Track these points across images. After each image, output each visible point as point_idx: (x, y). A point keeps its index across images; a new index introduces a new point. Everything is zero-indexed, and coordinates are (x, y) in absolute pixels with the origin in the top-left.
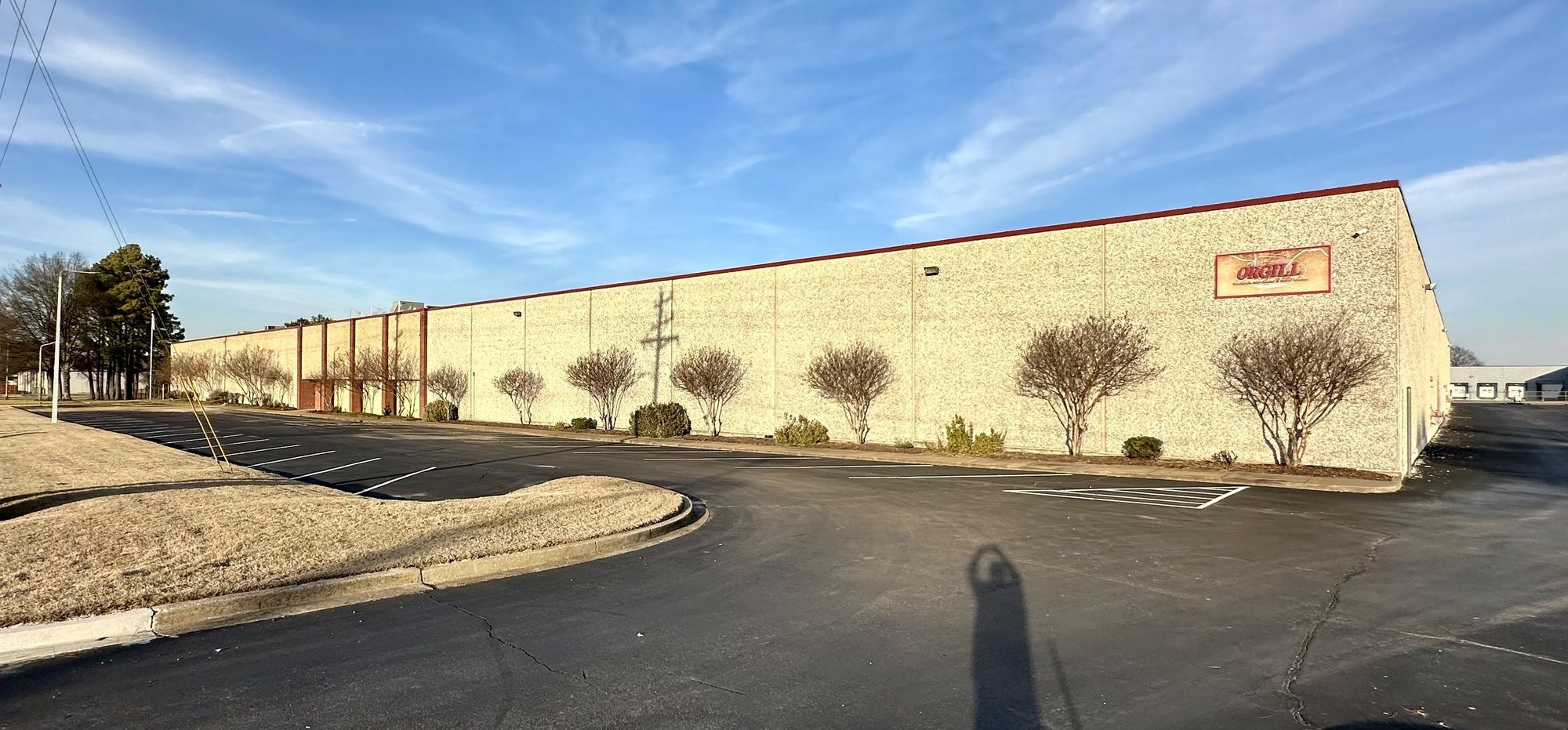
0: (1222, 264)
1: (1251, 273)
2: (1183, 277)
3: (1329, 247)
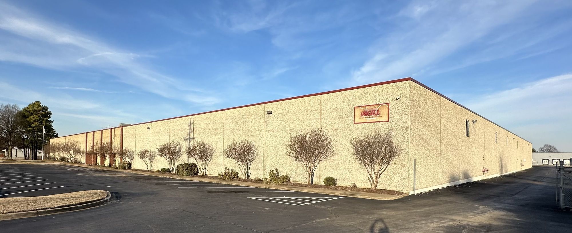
0: (356, 110)
1: (365, 114)
2: (345, 115)
3: (389, 103)
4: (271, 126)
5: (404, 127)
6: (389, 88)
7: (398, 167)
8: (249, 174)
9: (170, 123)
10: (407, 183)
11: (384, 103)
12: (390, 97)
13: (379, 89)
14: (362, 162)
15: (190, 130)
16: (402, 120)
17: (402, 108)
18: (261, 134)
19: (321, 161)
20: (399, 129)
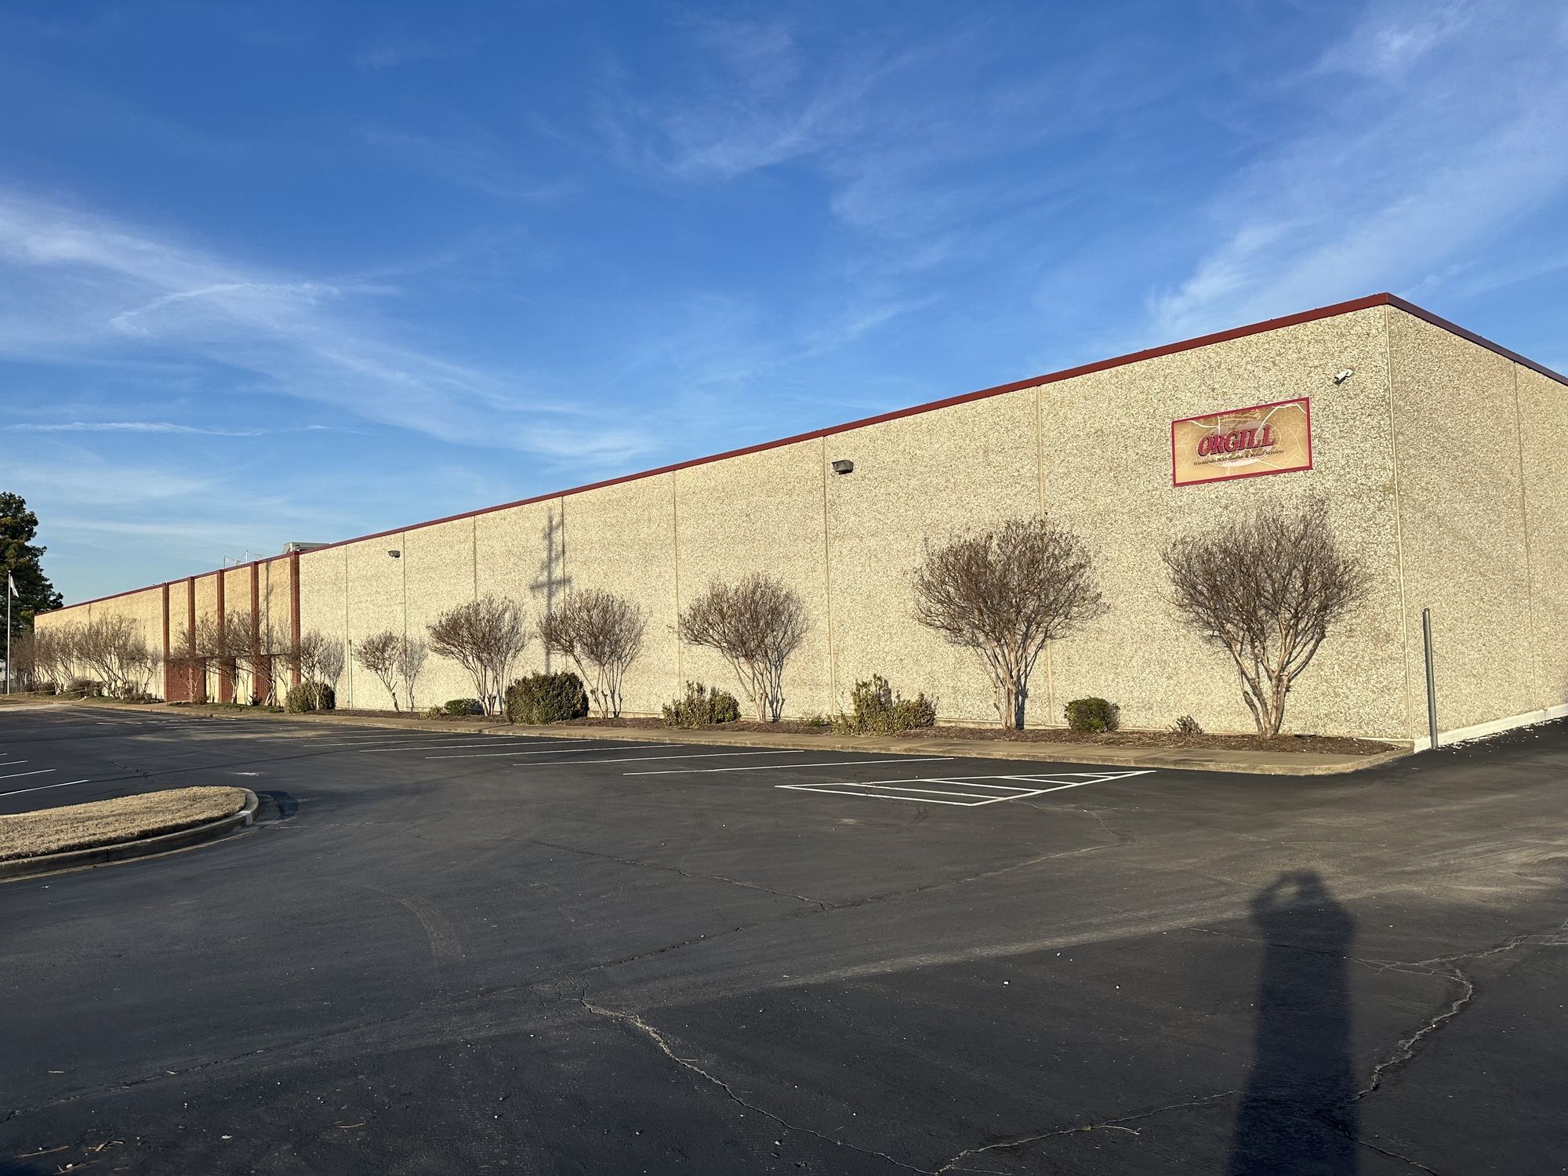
0: (1179, 434)
1: (1214, 445)
2: (1135, 457)
3: (1307, 399)
4: (853, 518)
5: (1374, 487)
6: (1306, 338)
7: (1362, 645)
8: (780, 704)
9: (475, 528)
10: (1402, 706)
11: (1289, 399)
12: (1311, 372)
13: (1267, 346)
14: (1216, 633)
15: (550, 550)
16: (1365, 462)
17: (1362, 414)
18: (815, 549)
19: (1052, 637)
20: (1354, 496)
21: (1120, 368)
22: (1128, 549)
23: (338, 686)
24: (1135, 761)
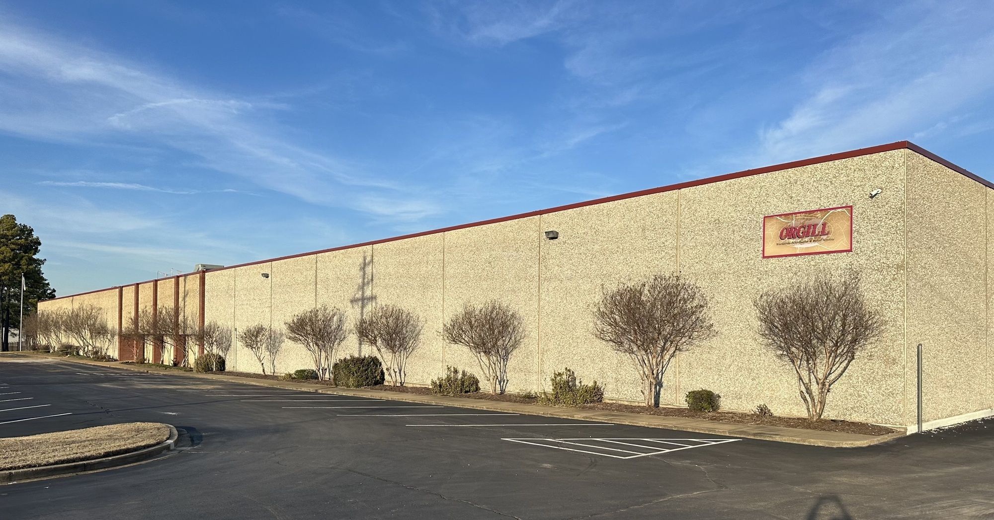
0: (768, 225)
1: (790, 233)
2: (739, 238)
3: (851, 207)
4: (557, 268)
5: (891, 265)
6: (852, 167)
7: (877, 365)
8: (505, 383)
9: (317, 262)
10: (901, 405)
11: (839, 206)
12: (855, 189)
13: (827, 171)
14: (785, 353)
15: (364, 279)
16: (886, 249)
17: (886, 218)
18: (532, 287)
19: (680, 350)
20: (878, 270)
21: (732, 180)
22: (732, 297)
23: (228, 357)
24: (729, 433)
